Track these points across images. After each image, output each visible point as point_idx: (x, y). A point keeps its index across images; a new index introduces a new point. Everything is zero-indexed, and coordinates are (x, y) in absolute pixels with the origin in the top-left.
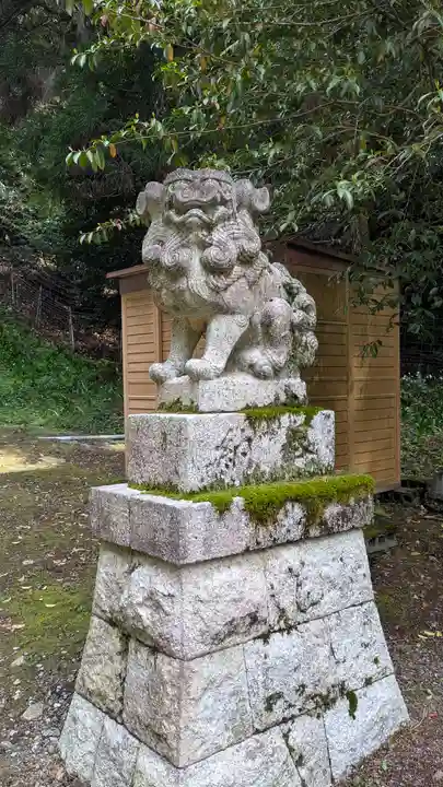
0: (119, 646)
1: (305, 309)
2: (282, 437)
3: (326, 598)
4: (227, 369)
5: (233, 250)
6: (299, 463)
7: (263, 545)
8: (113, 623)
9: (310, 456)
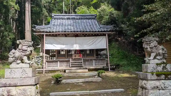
0: (142, 89)
1: (165, 51)
2: (162, 67)
3: (169, 87)
4: (153, 59)
5: (153, 46)
6: (165, 70)
7: (159, 79)
8: (141, 88)
9: (167, 70)
